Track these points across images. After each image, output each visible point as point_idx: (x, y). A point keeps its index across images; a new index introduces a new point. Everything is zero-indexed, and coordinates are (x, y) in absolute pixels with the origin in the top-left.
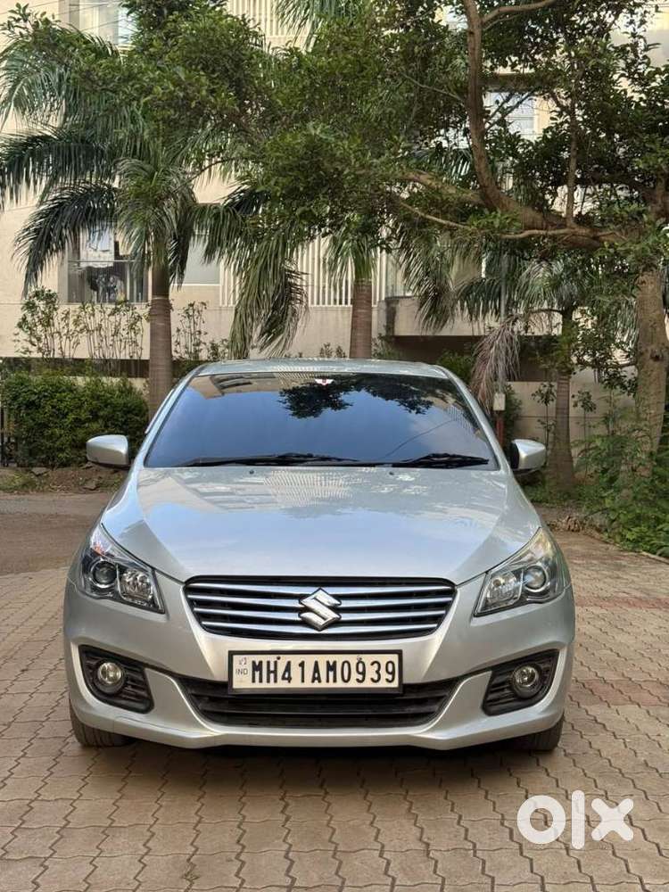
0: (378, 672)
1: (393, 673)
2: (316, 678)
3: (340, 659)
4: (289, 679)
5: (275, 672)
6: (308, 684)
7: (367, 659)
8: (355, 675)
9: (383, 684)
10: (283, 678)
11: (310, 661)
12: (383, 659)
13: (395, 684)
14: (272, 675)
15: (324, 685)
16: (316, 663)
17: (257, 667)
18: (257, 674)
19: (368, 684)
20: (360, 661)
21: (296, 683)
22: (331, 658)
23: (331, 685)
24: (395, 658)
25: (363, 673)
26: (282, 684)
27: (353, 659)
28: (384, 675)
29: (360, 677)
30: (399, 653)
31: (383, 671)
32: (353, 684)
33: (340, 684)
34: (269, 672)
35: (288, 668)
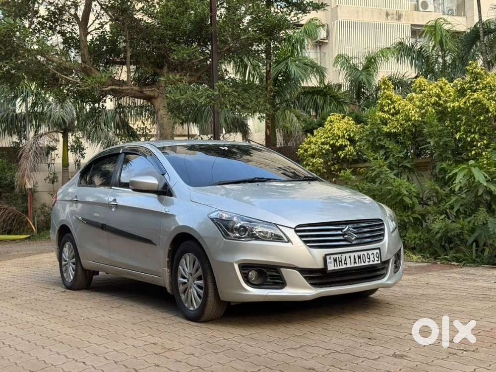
0: (374, 257)
1: (378, 257)
2: (355, 263)
3: (361, 253)
4: (346, 264)
5: (341, 261)
6: (353, 265)
7: (370, 252)
8: (367, 260)
9: (376, 262)
10: (344, 264)
11: (352, 255)
12: (375, 252)
13: (379, 262)
14: (340, 263)
15: (358, 265)
16: (354, 256)
17: (335, 260)
18: (335, 263)
19: (371, 263)
20: (368, 254)
21: (349, 266)
22: (359, 253)
23: (360, 265)
24: (378, 251)
25: (369, 258)
26: (345, 266)
27: (365, 253)
28: (376, 259)
29: (369, 260)
30: (379, 249)
31: (375, 257)
32: (367, 263)
33: (363, 264)
34: (339, 262)
35: (345, 260)
